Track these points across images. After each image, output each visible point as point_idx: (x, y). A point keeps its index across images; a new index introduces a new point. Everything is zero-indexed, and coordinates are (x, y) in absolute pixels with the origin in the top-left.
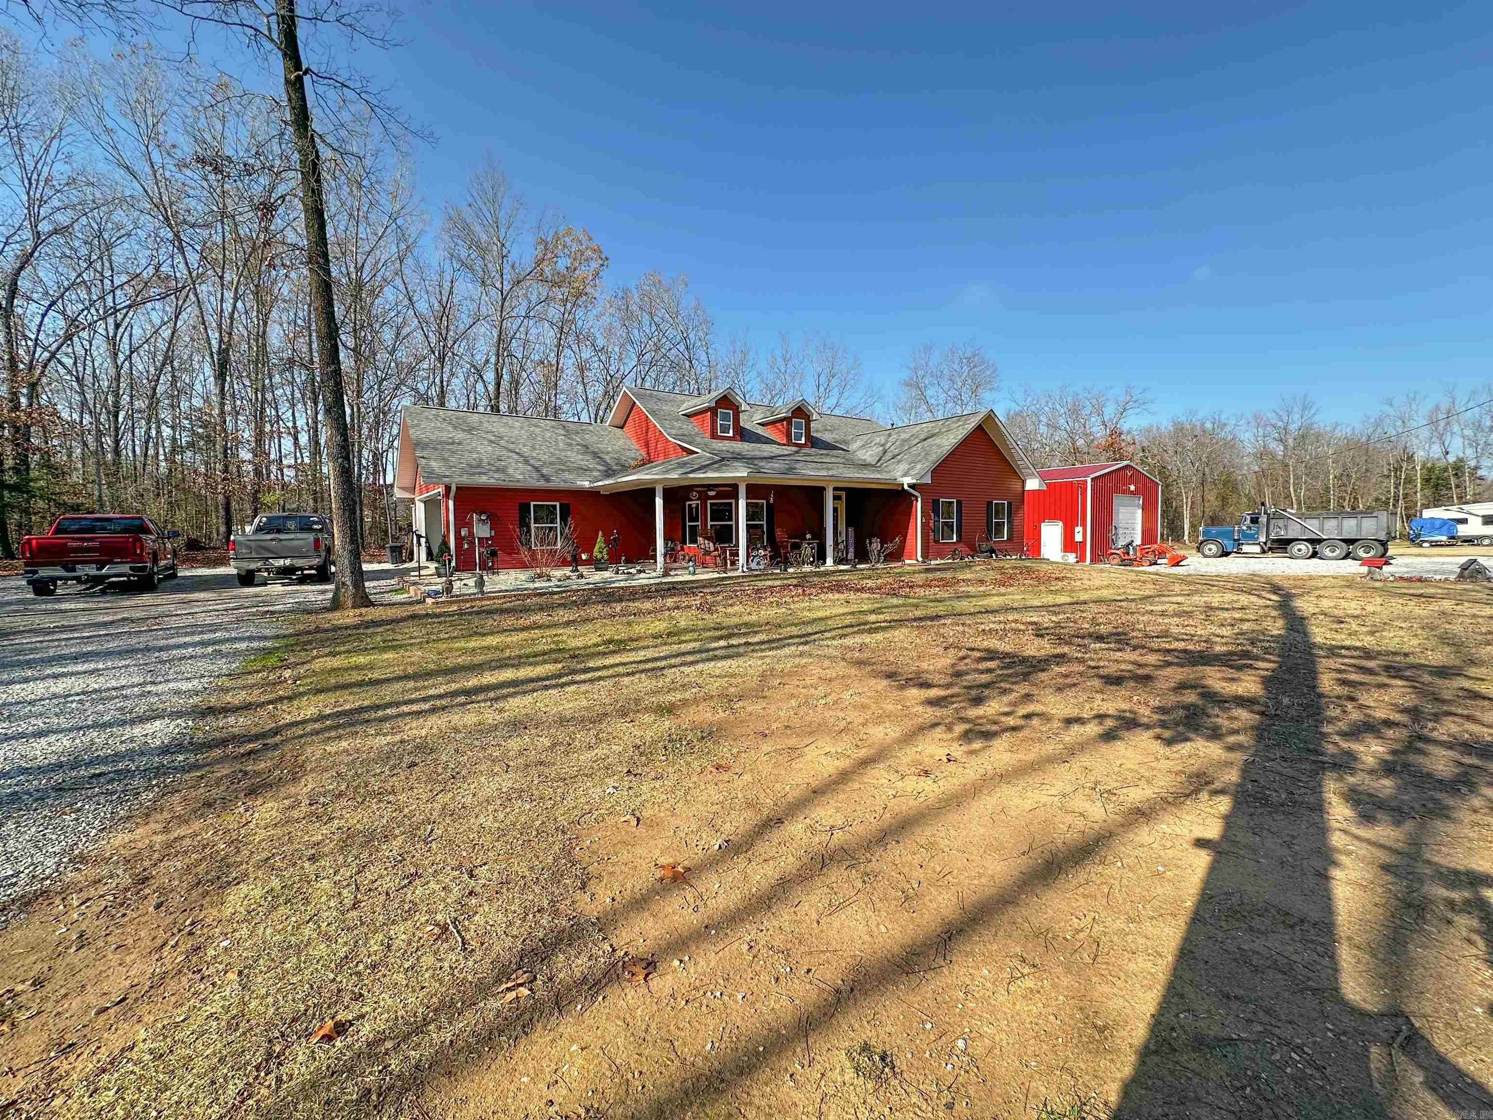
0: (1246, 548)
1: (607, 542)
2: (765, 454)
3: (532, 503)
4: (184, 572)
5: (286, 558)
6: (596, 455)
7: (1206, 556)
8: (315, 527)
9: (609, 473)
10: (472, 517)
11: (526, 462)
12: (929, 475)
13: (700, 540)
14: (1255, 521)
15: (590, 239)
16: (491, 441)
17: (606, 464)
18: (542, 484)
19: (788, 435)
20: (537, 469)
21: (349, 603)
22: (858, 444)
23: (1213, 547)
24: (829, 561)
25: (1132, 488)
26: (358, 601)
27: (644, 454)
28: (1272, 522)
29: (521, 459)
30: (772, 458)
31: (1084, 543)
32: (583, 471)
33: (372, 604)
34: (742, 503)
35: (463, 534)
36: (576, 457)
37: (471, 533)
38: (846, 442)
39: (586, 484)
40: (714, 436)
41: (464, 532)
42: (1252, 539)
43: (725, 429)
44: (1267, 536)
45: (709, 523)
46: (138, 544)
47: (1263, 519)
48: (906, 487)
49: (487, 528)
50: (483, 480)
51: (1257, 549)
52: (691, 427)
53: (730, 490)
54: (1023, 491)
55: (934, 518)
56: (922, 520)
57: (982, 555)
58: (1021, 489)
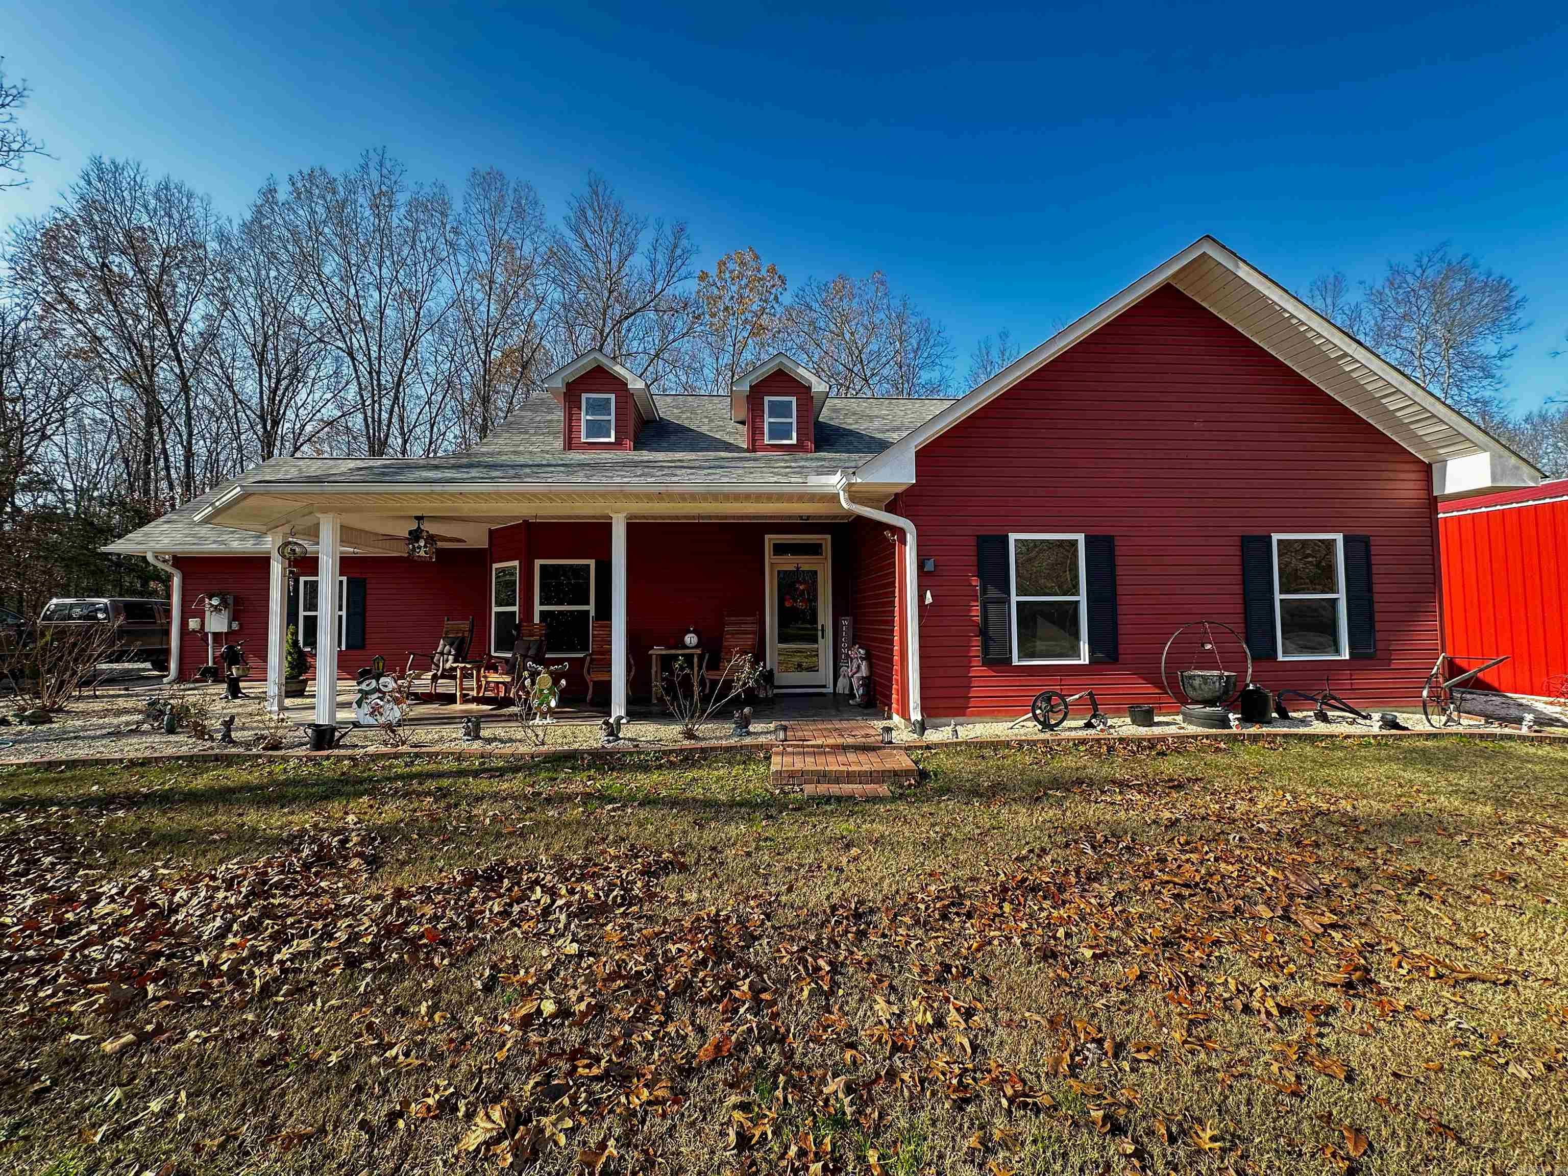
3: (302, 580)
10: (202, 601)
35: (191, 627)
37: (202, 626)
40: (571, 444)
41: (193, 624)
48: (846, 503)
49: (224, 618)
54: (1432, 503)
55: (984, 591)
56: (921, 597)
57: (1198, 709)
58: (1423, 494)
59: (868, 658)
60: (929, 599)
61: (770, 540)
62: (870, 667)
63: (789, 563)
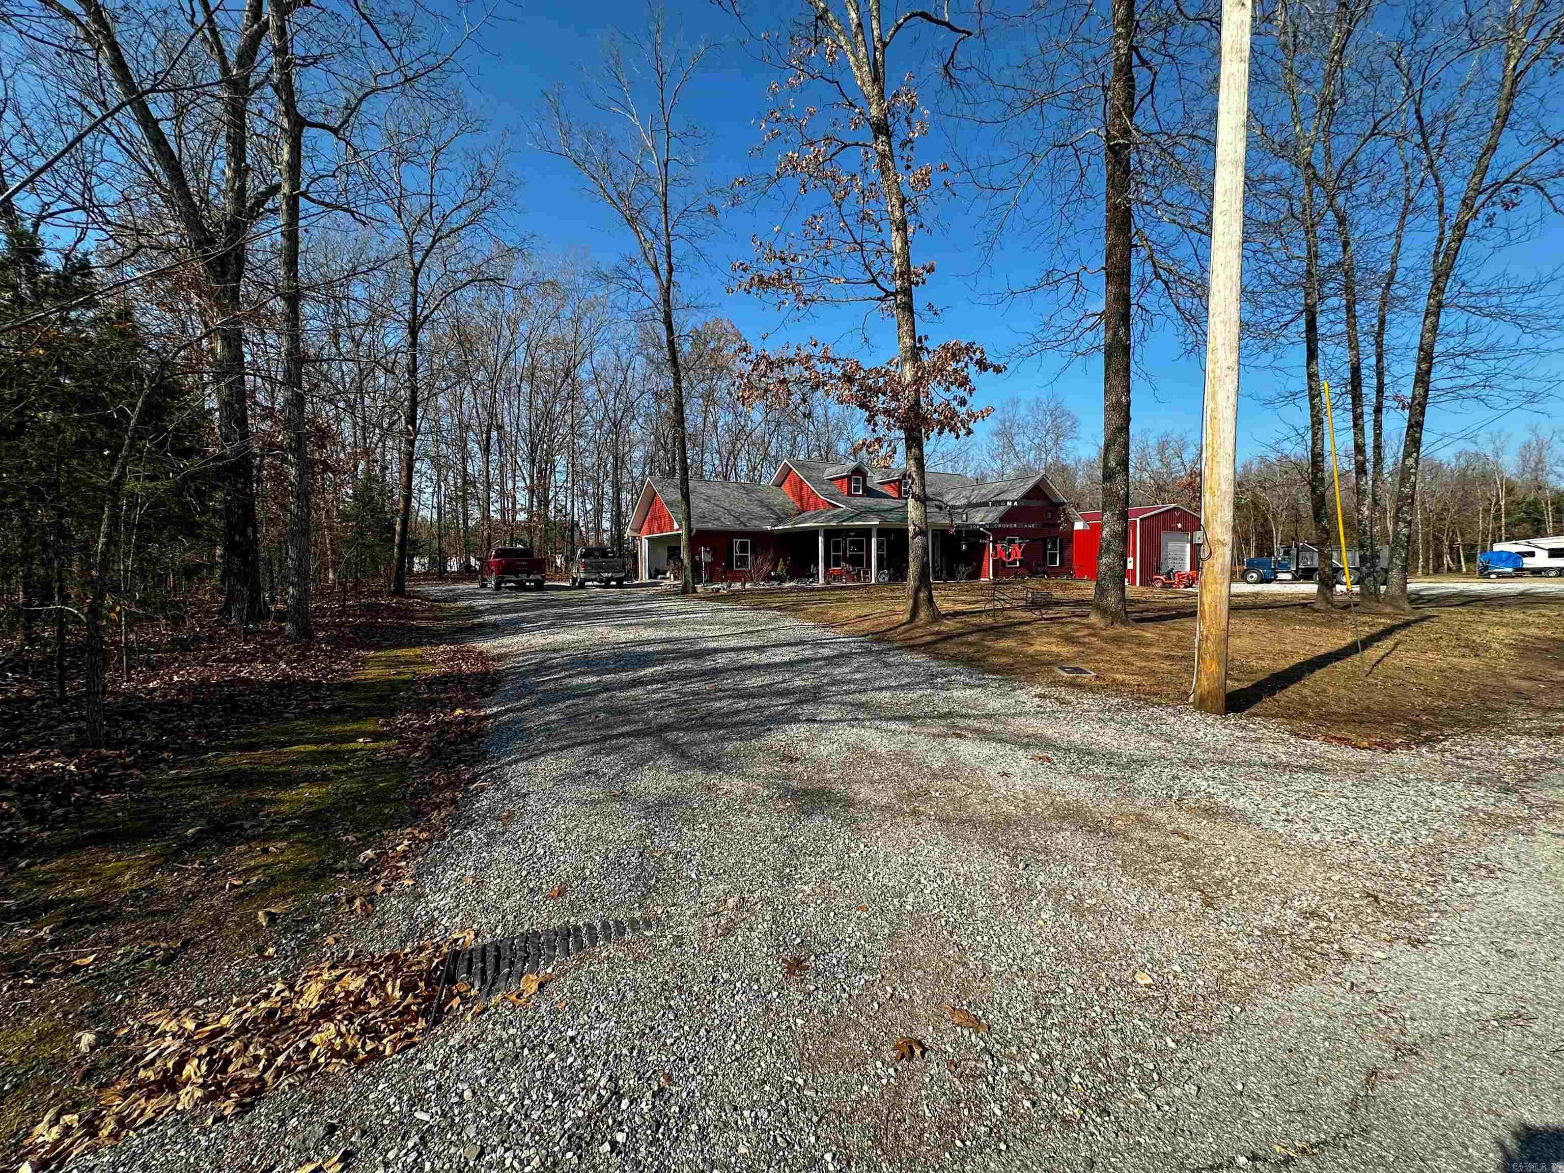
0: (1281, 576)
1: (785, 565)
2: (886, 507)
3: (733, 540)
4: (547, 583)
6: (769, 507)
7: (1248, 583)
9: (780, 520)
10: (701, 549)
11: (731, 514)
12: (998, 520)
13: (843, 564)
14: (1287, 553)
17: (777, 514)
18: (738, 527)
19: (899, 491)
20: (737, 518)
22: (951, 496)
23: (1255, 575)
25: (1180, 526)
27: (798, 505)
28: (1301, 554)
29: (728, 513)
30: (891, 510)
31: (1134, 570)
32: (764, 518)
34: (874, 541)
36: (757, 510)
37: (700, 559)
38: (941, 495)
39: (769, 528)
40: (849, 494)
41: (697, 558)
42: (1285, 568)
43: (856, 489)
44: (1298, 565)
45: (848, 553)
47: (1294, 551)
48: (982, 529)
49: (710, 556)
50: (710, 526)
51: (1289, 576)
52: (834, 488)
53: (866, 532)
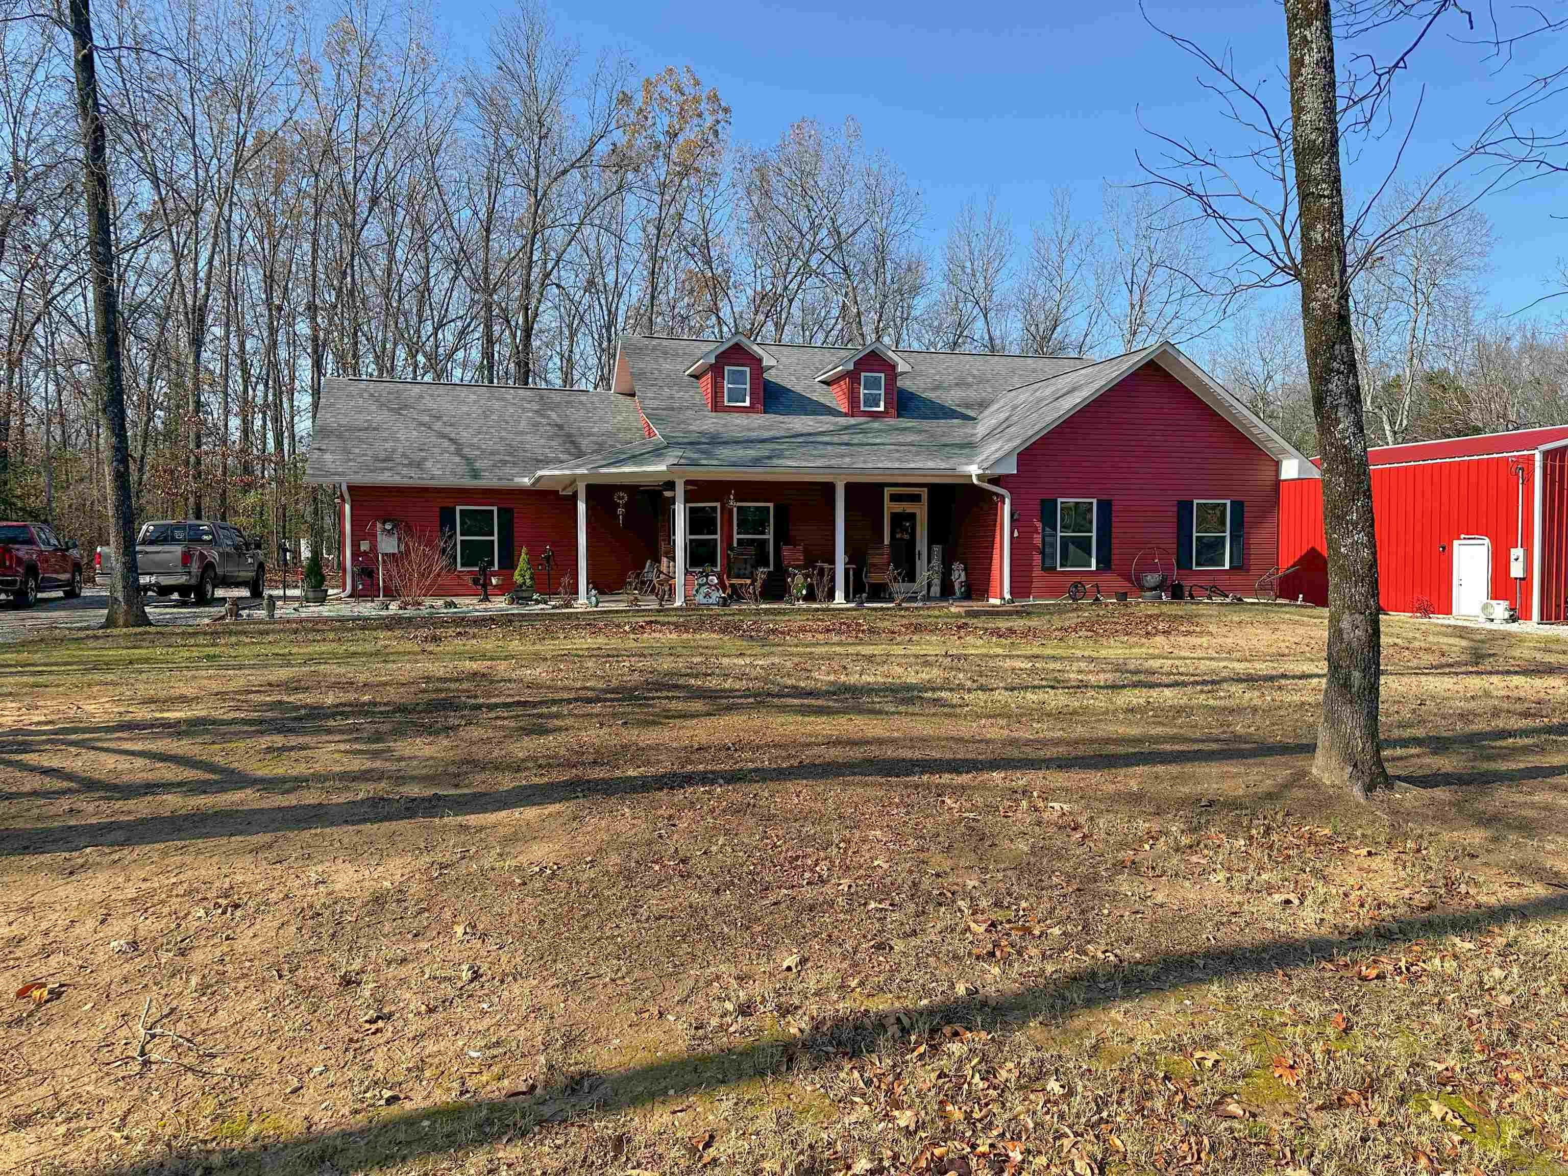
1: (529, 561)
3: (458, 508)
5: (151, 574)
6: (569, 439)
8: (205, 537)
10: (374, 525)
11: (459, 452)
12: (1014, 460)
15: (697, 83)
16: (422, 424)
17: (578, 451)
18: (468, 482)
19: (853, 399)
20: (469, 461)
21: (121, 622)
22: (998, 405)
24: (839, 596)
26: (131, 619)
29: (452, 448)
31: (1526, 580)
32: (536, 462)
33: (151, 624)
34: (679, 510)
35: (362, 549)
36: (535, 443)
37: (374, 548)
38: (983, 404)
39: (526, 481)
40: (717, 406)
41: (365, 546)
43: (738, 396)
45: (736, 537)
46: (7, 556)
48: (975, 481)
49: (394, 541)
50: (386, 478)
52: (690, 394)
54: (1278, 482)
55: (1044, 530)
56: (1012, 533)
57: (1148, 594)
58: (1273, 478)
59: (965, 569)
60: (1016, 534)
61: (887, 491)
62: (966, 574)
63: (899, 507)
